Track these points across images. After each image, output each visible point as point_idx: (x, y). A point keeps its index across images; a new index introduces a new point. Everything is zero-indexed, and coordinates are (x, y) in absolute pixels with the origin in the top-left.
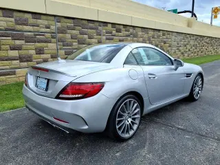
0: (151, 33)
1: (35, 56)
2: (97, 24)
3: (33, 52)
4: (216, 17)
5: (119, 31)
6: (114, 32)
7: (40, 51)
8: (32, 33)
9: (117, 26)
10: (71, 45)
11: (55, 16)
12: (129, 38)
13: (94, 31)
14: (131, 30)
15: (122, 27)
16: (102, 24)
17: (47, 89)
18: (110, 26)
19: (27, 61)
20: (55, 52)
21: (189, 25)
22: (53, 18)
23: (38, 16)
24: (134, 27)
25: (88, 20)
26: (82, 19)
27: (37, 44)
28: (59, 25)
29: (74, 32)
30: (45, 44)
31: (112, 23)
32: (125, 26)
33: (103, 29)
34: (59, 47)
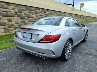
0: (58, 13)
1: (7, 23)
2: (35, 8)
3: (6, 21)
4: (82, 7)
5: (45, 12)
6: (43, 12)
7: (10, 21)
8: (6, 12)
9: (44, 10)
10: (24, 18)
11: (16, 4)
12: (49, 15)
13: (34, 12)
14: (50, 12)
15: (46, 10)
16: (38, 9)
17: (31, 39)
18: (41, 9)
19: (4, 25)
20: (17, 21)
21: (72, 10)
22: (16, 5)
23: (8, 4)
24: (51, 10)
25: (32, 7)
26: (29, 6)
27: (8, 17)
28: (18, 8)
29: (25, 12)
30: (12, 17)
31: (42, 9)
32: (47, 10)
33: (38, 11)
34: (19, 19)
